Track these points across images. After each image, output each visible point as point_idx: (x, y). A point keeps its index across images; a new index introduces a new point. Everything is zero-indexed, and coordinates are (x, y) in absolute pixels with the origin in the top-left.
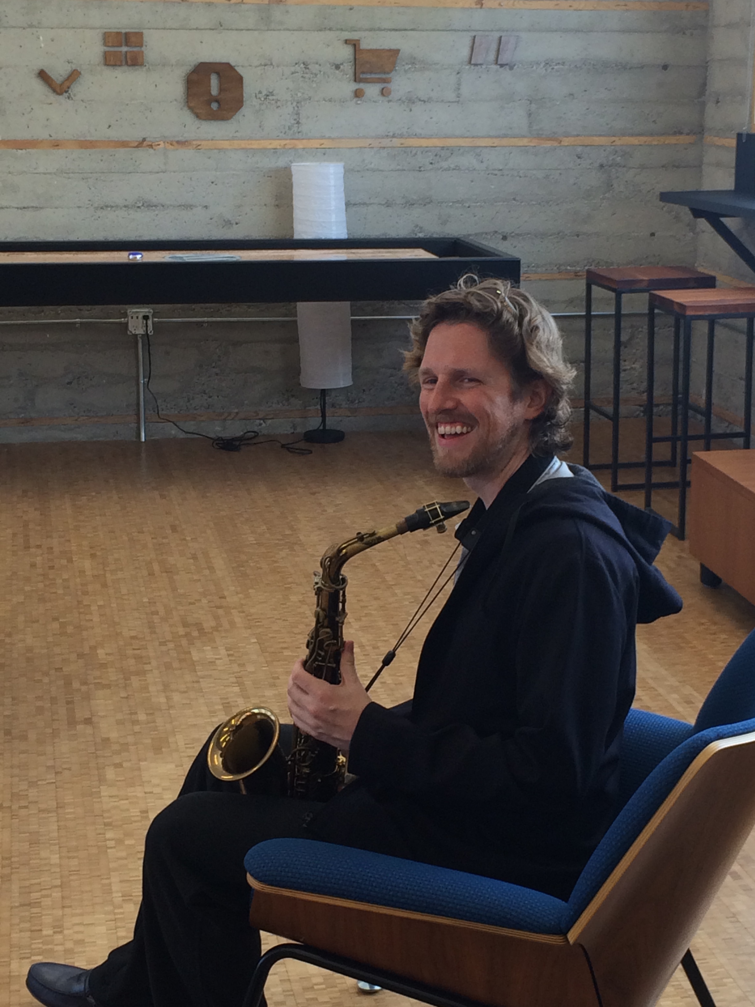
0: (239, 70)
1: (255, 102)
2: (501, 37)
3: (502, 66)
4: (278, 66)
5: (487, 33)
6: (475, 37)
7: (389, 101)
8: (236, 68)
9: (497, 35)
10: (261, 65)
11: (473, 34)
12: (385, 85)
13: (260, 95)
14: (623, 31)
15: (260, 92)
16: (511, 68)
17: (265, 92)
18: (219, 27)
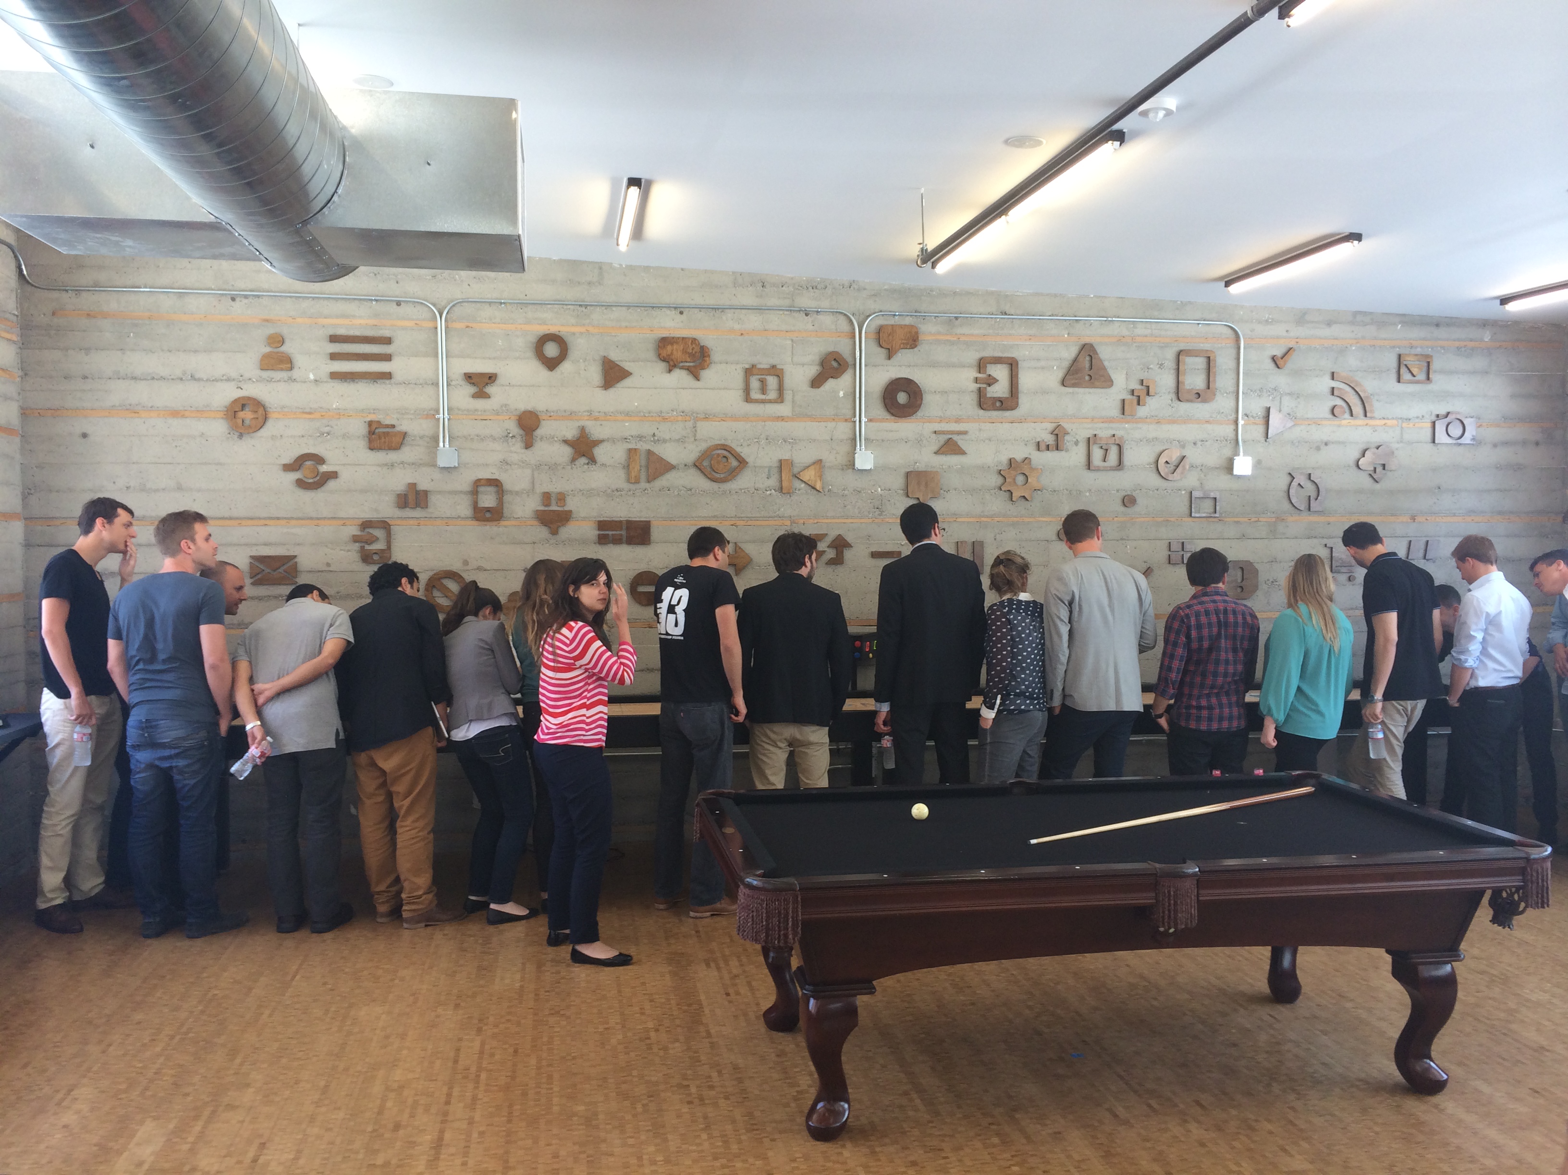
0: (1257, 566)
1: (1265, 587)
2: (1428, 541)
3: (1428, 560)
4: (1280, 562)
5: (1418, 538)
6: (1410, 541)
7: (1353, 585)
8: (1255, 564)
9: (1425, 539)
10: (1268, 562)
11: (1409, 539)
12: (1351, 574)
13: (1268, 582)
14: (1507, 536)
15: (1268, 580)
16: (1434, 562)
17: (1271, 580)
18: (1243, 537)
